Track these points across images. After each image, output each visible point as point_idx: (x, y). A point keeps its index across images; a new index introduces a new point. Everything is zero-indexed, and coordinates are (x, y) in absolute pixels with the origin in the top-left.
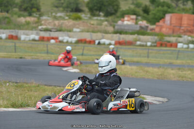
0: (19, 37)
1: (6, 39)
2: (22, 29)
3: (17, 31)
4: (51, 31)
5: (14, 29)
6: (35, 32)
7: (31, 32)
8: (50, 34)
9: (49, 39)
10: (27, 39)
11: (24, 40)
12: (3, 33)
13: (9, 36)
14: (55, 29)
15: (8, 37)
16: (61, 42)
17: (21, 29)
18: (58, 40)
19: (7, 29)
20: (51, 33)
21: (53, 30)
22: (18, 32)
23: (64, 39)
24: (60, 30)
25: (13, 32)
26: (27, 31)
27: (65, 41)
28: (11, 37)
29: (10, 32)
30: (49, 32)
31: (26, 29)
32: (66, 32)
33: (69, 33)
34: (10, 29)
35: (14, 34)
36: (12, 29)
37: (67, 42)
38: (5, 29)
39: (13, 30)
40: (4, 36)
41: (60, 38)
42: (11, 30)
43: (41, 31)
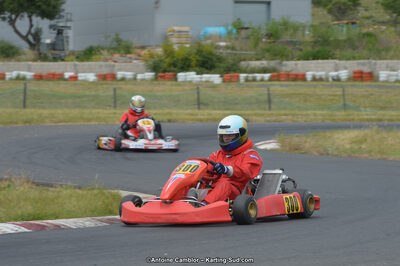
0: (375, 74)
1: (349, 79)
2: (385, 59)
3: (373, 61)
5: (368, 58)
10: (393, 79)
11: (387, 81)
12: (346, 68)
13: (355, 73)
15: (352, 74)
17: (381, 59)
19: (354, 58)
22: (375, 64)
25: (364, 64)
26: (394, 62)
28: (359, 76)
29: (359, 64)
31: (392, 58)
34: (360, 58)
35: (366, 69)
36: (364, 59)
38: (349, 59)
39: (366, 61)
40: (344, 74)
42: (362, 61)
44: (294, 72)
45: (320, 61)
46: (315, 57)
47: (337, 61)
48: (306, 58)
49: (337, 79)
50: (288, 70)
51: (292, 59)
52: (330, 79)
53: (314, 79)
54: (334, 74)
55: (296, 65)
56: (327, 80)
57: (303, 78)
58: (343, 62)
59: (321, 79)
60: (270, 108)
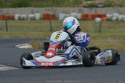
0: (56, 16)
1: (41, 19)
2: (62, 6)
3: (55, 8)
4: (97, 7)
5: (52, 6)
6: (77, 9)
7: (72, 9)
8: (96, 11)
9: (94, 17)
12: (38, 12)
13: (44, 15)
14: (103, 4)
15: (42, 16)
16: (109, 20)
17: (59, 6)
18: (105, 18)
19: (43, 6)
20: (97, 9)
21: (100, 6)
22: (56, 10)
23: (112, 17)
24: (109, 6)
25: (49, 10)
26: (67, 9)
27: (114, 18)
28: (46, 17)
29: (46, 10)
30: (94, 9)
31: (66, 6)
32: (116, 8)
33: (120, 8)
34: (47, 6)
35: (51, 13)
36: (49, 6)
37: (117, 20)
38: (40, 7)
39: (50, 8)
40: (38, 16)
41: (108, 16)
42: (48, 8)
43: (85, 7)
44: (7, 15)
45: (23, 8)
46: (20, 6)
47: (33, 8)
48: (14, 6)
49: (34, 19)
50: (4, 13)
51: (6, 7)
52: (29, 19)
53: (20, 19)
54: (31, 16)
55: (8, 11)
56: (27, 19)
57: (13, 18)
58: (36, 9)
59: (24, 19)
60: (7, 31)
